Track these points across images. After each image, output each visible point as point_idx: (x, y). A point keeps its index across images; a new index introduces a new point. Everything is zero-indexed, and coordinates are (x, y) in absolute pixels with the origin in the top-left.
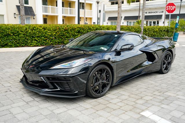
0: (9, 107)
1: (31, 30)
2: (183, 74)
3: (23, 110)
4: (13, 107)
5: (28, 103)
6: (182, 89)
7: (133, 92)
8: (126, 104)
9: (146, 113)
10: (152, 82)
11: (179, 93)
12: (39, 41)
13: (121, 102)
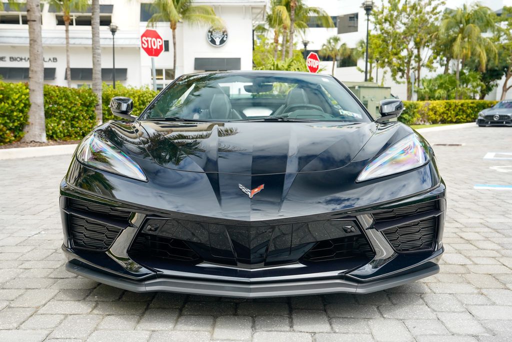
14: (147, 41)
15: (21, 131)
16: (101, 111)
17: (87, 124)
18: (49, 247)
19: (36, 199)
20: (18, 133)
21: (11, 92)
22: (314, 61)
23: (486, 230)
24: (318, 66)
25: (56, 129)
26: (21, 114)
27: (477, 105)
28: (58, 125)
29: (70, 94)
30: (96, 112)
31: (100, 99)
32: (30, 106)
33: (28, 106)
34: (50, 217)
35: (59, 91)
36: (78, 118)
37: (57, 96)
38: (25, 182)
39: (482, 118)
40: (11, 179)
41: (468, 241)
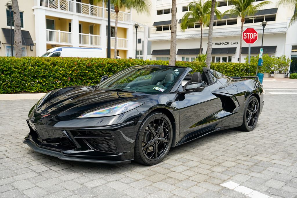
0: (10, 180)
1: (32, 66)
2: (276, 132)
3: (34, 183)
4: (17, 181)
5: (41, 173)
6: (277, 151)
7: (205, 156)
8: (196, 173)
9: (230, 185)
10: (232, 143)
11: (273, 157)
12: (44, 84)
13: (188, 170)
14: (247, 35)
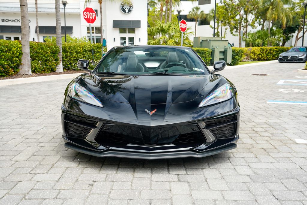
15: (17, 68)
16: (62, 56)
17: (54, 64)
18: (50, 136)
19: (35, 109)
20: (16, 70)
21: (12, 47)
22: (184, 24)
23: (267, 126)
24: (186, 28)
25: (36, 67)
26: (17, 59)
27: (279, 50)
28: (37, 65)
29: (44, 47)
30: (59, 57)
31: (61, 49)
32: (22, 54)
33: (21, 54)
34: (45, 120)
35: (38, 45)
36: (49, 60)
37: (37, 48)
38: (26, 99)
39: (281, 58)
40: (17, 97)
41: (257, 132)
